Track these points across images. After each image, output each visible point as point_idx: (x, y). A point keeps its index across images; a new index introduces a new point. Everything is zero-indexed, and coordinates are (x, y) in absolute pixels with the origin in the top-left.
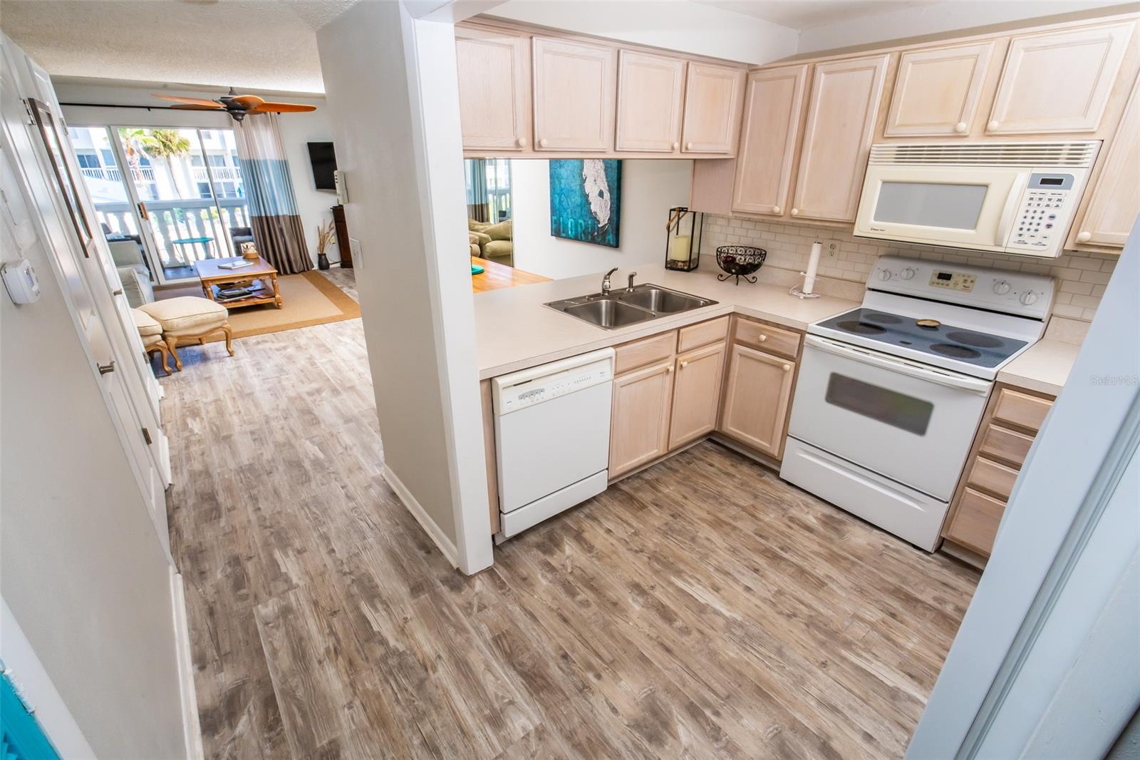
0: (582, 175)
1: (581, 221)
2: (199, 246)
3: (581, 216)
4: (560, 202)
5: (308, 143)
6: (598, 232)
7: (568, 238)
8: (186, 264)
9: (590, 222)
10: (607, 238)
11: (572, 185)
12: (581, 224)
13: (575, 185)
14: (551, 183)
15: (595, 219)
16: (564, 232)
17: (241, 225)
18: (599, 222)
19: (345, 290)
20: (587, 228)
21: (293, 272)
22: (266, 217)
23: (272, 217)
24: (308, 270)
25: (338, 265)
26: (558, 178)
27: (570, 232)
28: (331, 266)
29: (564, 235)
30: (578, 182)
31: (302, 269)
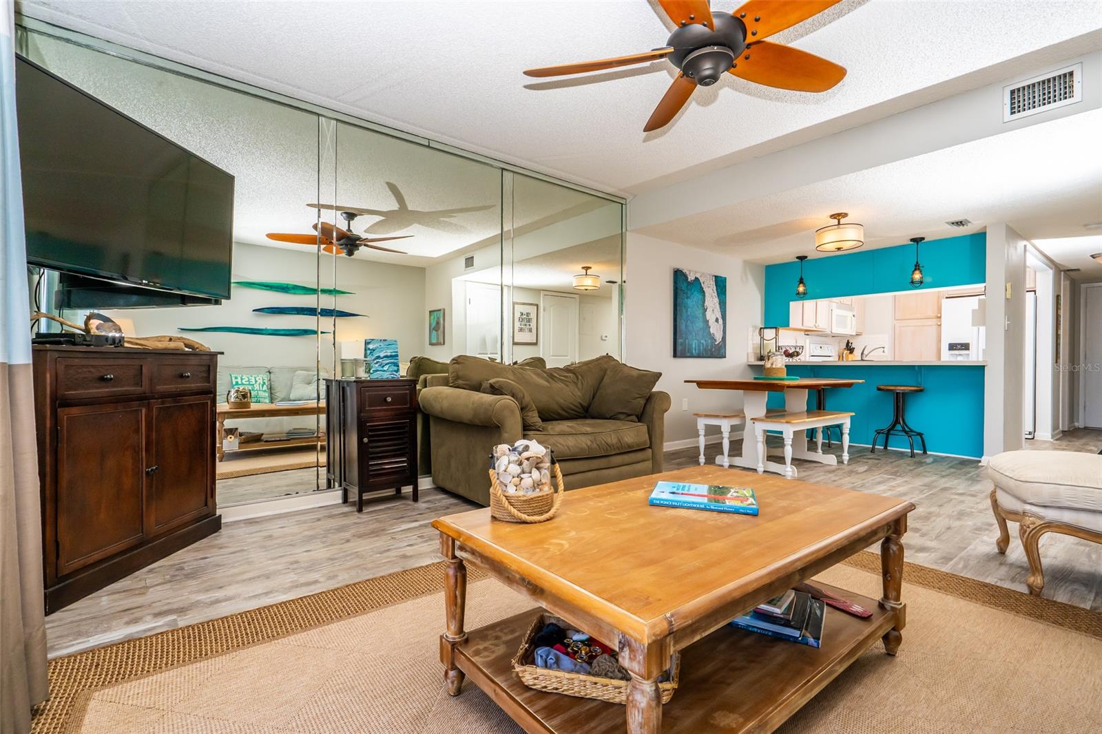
0: (704, 306)
3: (703, 337)
4: (686, 327)
7: (692, 356)
9: (710, 341)
10: (721, 352)
11: (696, 313)
12: (703, 344)
13: (699, 313)
15: (713, 339)
16: (688, 352)
20: (707, 346)
26: (685, 307)
27: (694, 352)
29: (688, 355)
30: (701, 311)
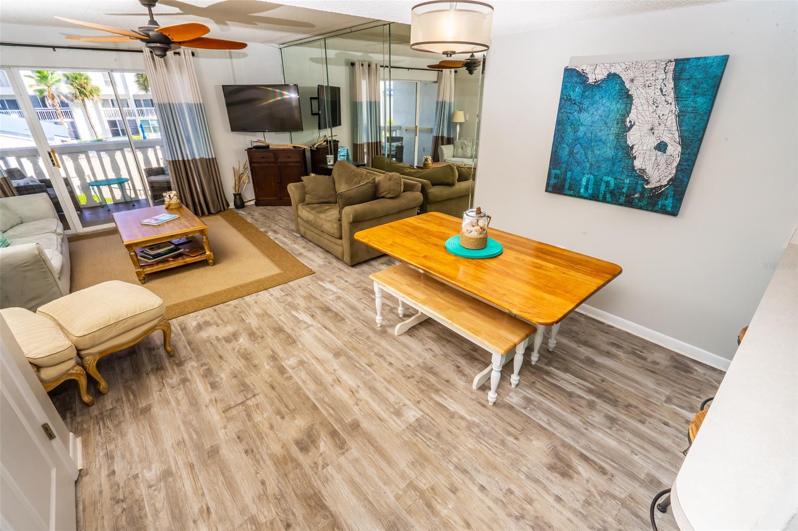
0: (624, 122)
1: (606, 178)
2: (115, 186)
3: (610, 173)
4: (571, 153)
5: (223, 86)
6: (642, 194)
7: (578, 195)
8: (104, 204)
9: (627, 181)
10: (660, 203)
11: (599, 134)
12: (608, 183)
13: (609, 134)
14: (557, 131)
15: (641, 177)
16: (570, 188)
17: (154, 165)
18: (648, 182)
19: (271, 234)
20: (618, 187)
21: (210, 213)
22: (184, 161)
23: (188, 160)
24: (225, 210)
25: (253, 202)
26: (572, 124)
27: (582, 190)
28: (246, 204)
29: (569, 193)
30: (614, 129)
31: (219, 210)
